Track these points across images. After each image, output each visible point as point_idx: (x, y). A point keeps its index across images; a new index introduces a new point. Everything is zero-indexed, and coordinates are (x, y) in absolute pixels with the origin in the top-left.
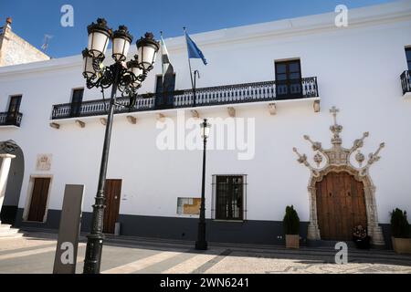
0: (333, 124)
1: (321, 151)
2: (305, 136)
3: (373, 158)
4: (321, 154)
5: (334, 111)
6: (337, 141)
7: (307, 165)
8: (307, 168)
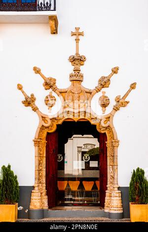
0: (74, 53)
1: (55, 90)
2: (35, 69)
3: (121, 103)
4: (54, 94)
5: (77, 34)
6: (76, 78)
7: (35, 109)
8: (35, 114)
